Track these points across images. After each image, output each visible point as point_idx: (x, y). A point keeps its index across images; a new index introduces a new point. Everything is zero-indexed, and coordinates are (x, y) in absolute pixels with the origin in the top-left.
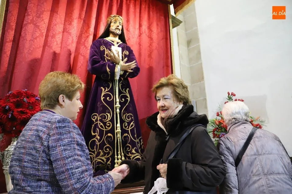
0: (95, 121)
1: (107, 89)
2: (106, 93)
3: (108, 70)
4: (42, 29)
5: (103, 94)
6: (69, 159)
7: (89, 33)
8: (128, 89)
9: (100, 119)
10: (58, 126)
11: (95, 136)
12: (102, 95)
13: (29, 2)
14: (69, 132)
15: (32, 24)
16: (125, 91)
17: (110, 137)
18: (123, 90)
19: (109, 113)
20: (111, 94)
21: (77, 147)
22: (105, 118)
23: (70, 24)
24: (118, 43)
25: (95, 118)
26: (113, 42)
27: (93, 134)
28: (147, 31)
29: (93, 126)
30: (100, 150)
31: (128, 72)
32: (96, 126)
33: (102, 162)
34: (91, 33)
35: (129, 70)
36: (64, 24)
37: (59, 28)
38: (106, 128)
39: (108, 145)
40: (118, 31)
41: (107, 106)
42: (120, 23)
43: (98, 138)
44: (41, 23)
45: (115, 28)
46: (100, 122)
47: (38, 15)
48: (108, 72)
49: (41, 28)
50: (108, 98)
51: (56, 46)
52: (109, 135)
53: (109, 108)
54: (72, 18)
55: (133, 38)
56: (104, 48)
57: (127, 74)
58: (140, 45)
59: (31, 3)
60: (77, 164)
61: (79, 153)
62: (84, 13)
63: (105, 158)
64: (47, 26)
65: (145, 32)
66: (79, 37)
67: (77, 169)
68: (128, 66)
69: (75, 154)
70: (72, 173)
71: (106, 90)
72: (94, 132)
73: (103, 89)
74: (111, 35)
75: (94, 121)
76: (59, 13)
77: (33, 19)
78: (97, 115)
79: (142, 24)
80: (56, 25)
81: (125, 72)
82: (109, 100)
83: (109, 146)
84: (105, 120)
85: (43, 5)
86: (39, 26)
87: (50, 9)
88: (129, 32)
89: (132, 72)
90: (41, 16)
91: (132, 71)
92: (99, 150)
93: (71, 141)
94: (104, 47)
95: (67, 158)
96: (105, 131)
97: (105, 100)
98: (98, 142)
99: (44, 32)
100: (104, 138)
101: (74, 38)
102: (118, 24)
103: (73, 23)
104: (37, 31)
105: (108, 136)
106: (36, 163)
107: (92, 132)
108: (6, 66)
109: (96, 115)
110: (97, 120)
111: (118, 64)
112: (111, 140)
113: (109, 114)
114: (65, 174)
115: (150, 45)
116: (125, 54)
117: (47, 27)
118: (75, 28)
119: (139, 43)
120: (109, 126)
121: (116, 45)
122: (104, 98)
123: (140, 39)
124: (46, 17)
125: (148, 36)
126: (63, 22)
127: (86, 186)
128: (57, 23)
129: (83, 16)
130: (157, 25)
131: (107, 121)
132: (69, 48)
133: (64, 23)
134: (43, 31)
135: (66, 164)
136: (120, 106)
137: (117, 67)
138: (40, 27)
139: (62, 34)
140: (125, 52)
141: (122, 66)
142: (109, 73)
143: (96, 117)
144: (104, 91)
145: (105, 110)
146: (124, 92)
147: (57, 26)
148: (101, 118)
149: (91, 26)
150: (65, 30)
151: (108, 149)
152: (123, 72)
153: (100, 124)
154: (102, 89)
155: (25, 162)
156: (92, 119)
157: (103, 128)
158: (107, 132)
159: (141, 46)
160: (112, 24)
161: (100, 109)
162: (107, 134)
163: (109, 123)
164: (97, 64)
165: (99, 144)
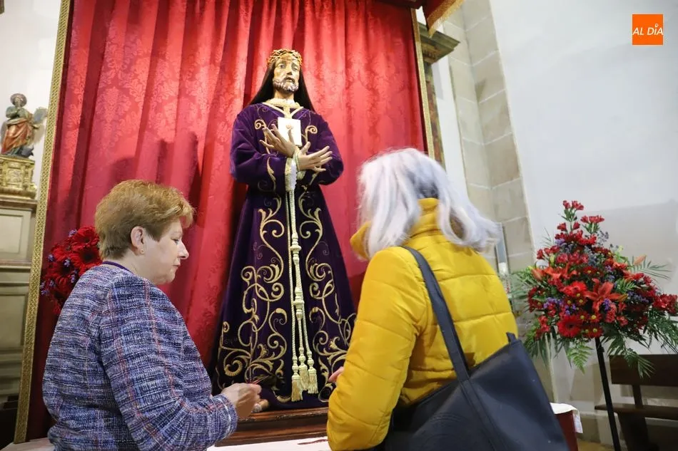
0: (249, 284)
1: (271, 212)
2: (270, 221)
3: (270, 171)
4: (134, 95)
5: (263, 224)
6: (137, 361)
7: (233, 94)
8: (318, 209)
9: (258, 278)
10: (116, 294)
11: (250, 314)
12: (262, 226)
13: (108, 43)
14: (140, 306)
15: (114, 88)
16: (313, 214)
17: (281, 315)
18: (306, 213)
19: (278, 263)
20: (280, 223)
21: (156, 336)
22: (268, 276)
23: (192, 79)
24: (292, 110)
25: (249, 275)
26: (282, 108)
27: (246, 311)
28: (364, 74)
29: (246, 293)
30: (261, 345)
31: (314, 172)
32: (252, 292)
33: (265, 369)
34: (237, 92)
35: (318, 167)
36: (181, 80)
37: (169, 89)
38: (271, 297)
39: (276, 334)
40: (291, 84)
41: (272, 249)
42: (293, 65)
43: (257, 318)
44: (132, 84)
45: (284, 77)
46: (259, 286)
47: (126, 66)
48: (271, 175)
49: (133, 93)
50: (274, 232)
51: (165, 128)
52: (279, 311)
53: (277, 253)
54: (195, 65)
55: (332, 93)
56: (262, 124)
57: (314, 176)
58: (349, 107)
59: (112, 44)
60: (153, 370)
61: (162, 348)
62: (221, 51)
63: (272, 361)
64: (145, 88)
65: (359, 78)
66: (213, 104)
67: (151, 380)
68: (313, 158)
69: (151, 351)
70: (141, 389)
71: (270, 215)
72: (248, 307)
73: (264, 213)
74: (277, 94)
75: (246, 283)
76: (167, 58)
77: (116, 76)
78: (254, 269)
79: (352, 60)
80: (162, 84)
81: (309, 172)
82: (276, 236)
83: (279, 335)
84: (269, 279)
85: (134, 45)
86: (128, 89)
87: (150, 52)
88: (322, 82)
89: (324, 172)
90: (133, 68)
91: (325, 169)
92: (257, 345)
94: (263, 121)
95: (133, 358)
96: (270, 302)
97: (268, 236)
98: (255, 328)
99: (140, 100)
100: (268, 318)
101: (201, 108)
102: (289, 68)
103: (197, 76)
104: (125, 100)
105: (276, 313)
106: (79, 373)
107: (244, 306)
109: (251, 270)
110: (252, 281)
111: (292, 157)
112: (283, 321)
113: (276, 267)
114: (127, 390)
115: (373, 105)
116: (309, 132)
117: (147, 90)
118: (204, 85)
119: (347, 104)
120: (277, 293)
121: (289, 115)
122: (265, 232)
123: (348, 94)
124: (142, 69)
125: (367, 85)
126: (178, 76)
127: (172, 416)
128: (164, 79)
129: (219, 58)
130: (388, 58)
131: (273, 281)
132: (192, 129)
133: (178, 78)
134: (137, 100)
135: (129, 370)
136: (300, 247)
137: (288, 164)
138: (131, 91)
139: (176, 100)
140: (309, 129)
141: (300, 161)
142: (274, 178)
143: (251, 274)
144: (266, 218)
145: (268, 258)
146: (310, 216)
147: (165, 84)
148: (260, 276)
149: (237, 78)
150: (182, 93)
151: (276, 342)
152: (304, 173)
153: (258, 288)
154: (261, 213)
155: (63, 371)
156: (244, 279)
157: (265, 297)
158: (275, 305)
159: (352, 110)
160: (277, 70)
161: (259, 256)
162: (275, 310)
163: (277, 286)
164: (248, 161)
165: (258, 332)
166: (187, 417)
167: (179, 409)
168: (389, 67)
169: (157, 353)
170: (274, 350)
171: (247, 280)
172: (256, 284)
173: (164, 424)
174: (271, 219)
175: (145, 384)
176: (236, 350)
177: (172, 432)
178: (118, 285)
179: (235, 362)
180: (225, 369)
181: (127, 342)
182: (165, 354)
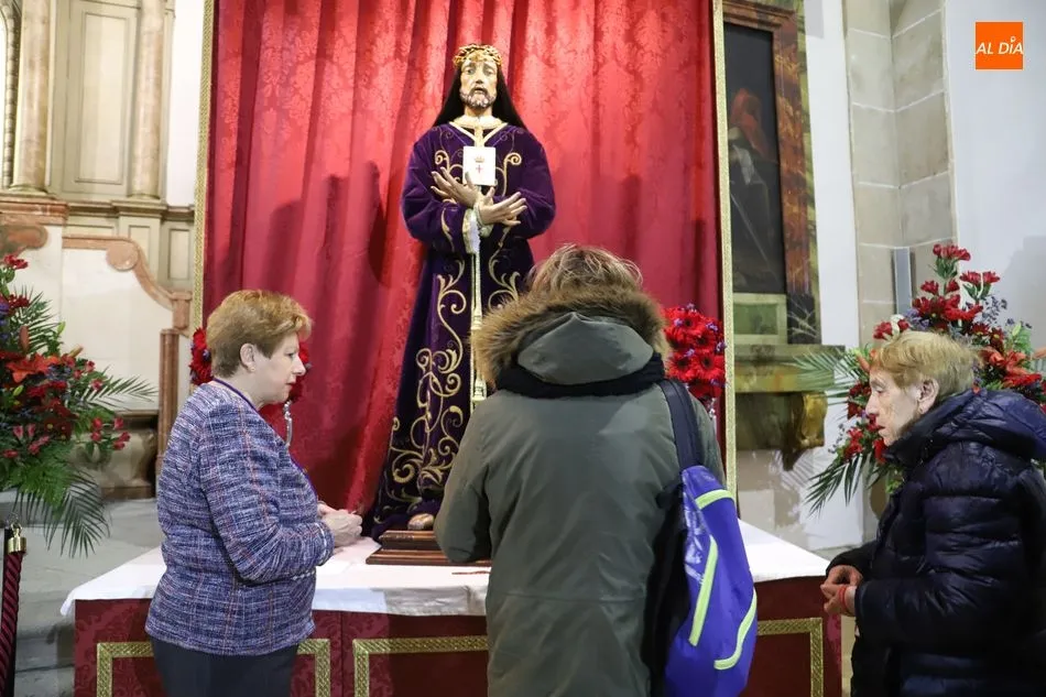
0: (424, 371)
1: (452, 279)
2: (450, 291)
3: (445, 228)
4: (296, 117)
5: (441, 296)
6: (231, 490)
7: (423, 103)
8: (516, 274)
9: (434, 366)
10: (211, 423)
11: (424, 409)
12: (440, 298)
14: (235, 435)
15: (272, 110)
16: (508, 282)
17: (456, 415)
18: (499, 278)
19: (455, 348)
20: (461, 295)
21: (250, 464)
22: (443, 364)
23: (369, 85)
24: (486, 132)
25: (425, 361)
26: (472, 131)
27: (420, 405)
28: (622, 47)
29: (421, 382)
30: (432, 450)
31: (506, 226)
32: (426, 383)
33: (434, 479)
34: (428, 100)
35: (509, 219)
36: (356, 88)
37: (339, 102)
38: (445, 392)
39: (448, 437)
40: (482, 96)
41: (450, 329)
42: (486, 68)
43: (429, 415)
44: (292, 102)
46: (434, 376)
47: (284, 78)
48: (446, 233)
49: (294, 115)
50: (454, 306)
51: (334, 162)
52: (454, 409)
53: (456, 336)
54: (373, 65)
55: (567, 87)
56: (444, 156)
57: (506, 231)
58: (597, 103)
59: (267, 48)
60: (247, 499)
61: (257, 476)
62: (408, 38)
63: (442, 471)
64: (310, 105)
65: (614, 57)
66: (400, 116)
67: (246, 508)
68: (500, 209)
69: (245, 481)
70: (236, 516)
71: (450, 284)
72: (424, 401)
73: (443, 281)
74: (467, 110)
75: (421, 370)
76: (335, 60)
77: (273, 91)
78: (430, 353)
79: (604, 29)
80: (329, 98)
81: (498, 227)
82: (457, 313)
83: (452, 439)
84: (444, 368)
85: (292, 46)
86: (288, 110)
87: (315, 52)
88: (552, 70)
89: (518, 225)
90: (292, 80)
91: (520, 222)
92: (428, 448)
93: (239, 454)
94: (445, 153)
95: (228, 487)
96: (445, 398)
97: (446, 312)
98: (428, 427)
99: (305, 122)
100: (441, 417)
102: (479, 74)
103: (375, 81)
104: (284, 126)
105: (450, 411)
107: (418, 399)
108: (227, 232)
109: (427, 354)
110: (427, 368)
111: (471, 209)
112: (458, 423)
113: (453, 353)
114: (224, 516)
115: (634, 98)
116: (509, 164)
117: (312, 107)
118: (386, 93)
119: (594, 98)
120: (452, 387)
121: (479, 139)
122: (443, 306)
123: (596, 83)
124: (305, 79)
126: (351, 82)
127: (266, 541)
128: (332, 91)
129: (407, 48)
131: (449, 371)
133: (352, 85)
134: (299, 124)
135: (224, 498)
137: (467, 218)
138: (291, 112)
139: (350, 118)
140: (510, 158)
141: (481, 214)
142: (450, 237)
144: (445, 287)
145: (445, 341)
146: (504, 284)
147: (334, 98)
148: (435, 363)
149: (428, 79)
150: (357, 106)
151: (447, 448)
152: (491, 228)
153: (433, 378)
154: (439, 281)
156: (420, 365)
157: (438, 390)
158: (449, 402)
159: (601, 110)
160: (464, 77)
161: (435, 338)
162: (448, 407)
163: (453, 378)
164: (420, 214)
165: (431, 433)
166: (279, 543)
167: (272, 535)
168: (664, 31)
169: (251, 482)
170: (445, 458)
171: (422, 366)
172: (431, 373)
173: (259, 549)
174: (451, 288)
175: (239, 512)
176: (407, 452)
177: (265, 556)
178: (213, 415)
179: (406, 466)
180: (394, 474)
181: (223, 472)
182: (260, 482)
